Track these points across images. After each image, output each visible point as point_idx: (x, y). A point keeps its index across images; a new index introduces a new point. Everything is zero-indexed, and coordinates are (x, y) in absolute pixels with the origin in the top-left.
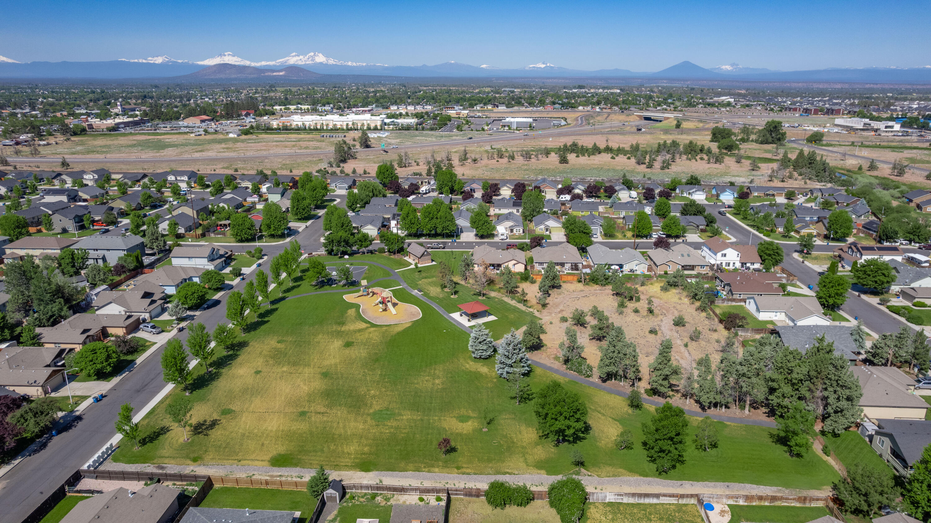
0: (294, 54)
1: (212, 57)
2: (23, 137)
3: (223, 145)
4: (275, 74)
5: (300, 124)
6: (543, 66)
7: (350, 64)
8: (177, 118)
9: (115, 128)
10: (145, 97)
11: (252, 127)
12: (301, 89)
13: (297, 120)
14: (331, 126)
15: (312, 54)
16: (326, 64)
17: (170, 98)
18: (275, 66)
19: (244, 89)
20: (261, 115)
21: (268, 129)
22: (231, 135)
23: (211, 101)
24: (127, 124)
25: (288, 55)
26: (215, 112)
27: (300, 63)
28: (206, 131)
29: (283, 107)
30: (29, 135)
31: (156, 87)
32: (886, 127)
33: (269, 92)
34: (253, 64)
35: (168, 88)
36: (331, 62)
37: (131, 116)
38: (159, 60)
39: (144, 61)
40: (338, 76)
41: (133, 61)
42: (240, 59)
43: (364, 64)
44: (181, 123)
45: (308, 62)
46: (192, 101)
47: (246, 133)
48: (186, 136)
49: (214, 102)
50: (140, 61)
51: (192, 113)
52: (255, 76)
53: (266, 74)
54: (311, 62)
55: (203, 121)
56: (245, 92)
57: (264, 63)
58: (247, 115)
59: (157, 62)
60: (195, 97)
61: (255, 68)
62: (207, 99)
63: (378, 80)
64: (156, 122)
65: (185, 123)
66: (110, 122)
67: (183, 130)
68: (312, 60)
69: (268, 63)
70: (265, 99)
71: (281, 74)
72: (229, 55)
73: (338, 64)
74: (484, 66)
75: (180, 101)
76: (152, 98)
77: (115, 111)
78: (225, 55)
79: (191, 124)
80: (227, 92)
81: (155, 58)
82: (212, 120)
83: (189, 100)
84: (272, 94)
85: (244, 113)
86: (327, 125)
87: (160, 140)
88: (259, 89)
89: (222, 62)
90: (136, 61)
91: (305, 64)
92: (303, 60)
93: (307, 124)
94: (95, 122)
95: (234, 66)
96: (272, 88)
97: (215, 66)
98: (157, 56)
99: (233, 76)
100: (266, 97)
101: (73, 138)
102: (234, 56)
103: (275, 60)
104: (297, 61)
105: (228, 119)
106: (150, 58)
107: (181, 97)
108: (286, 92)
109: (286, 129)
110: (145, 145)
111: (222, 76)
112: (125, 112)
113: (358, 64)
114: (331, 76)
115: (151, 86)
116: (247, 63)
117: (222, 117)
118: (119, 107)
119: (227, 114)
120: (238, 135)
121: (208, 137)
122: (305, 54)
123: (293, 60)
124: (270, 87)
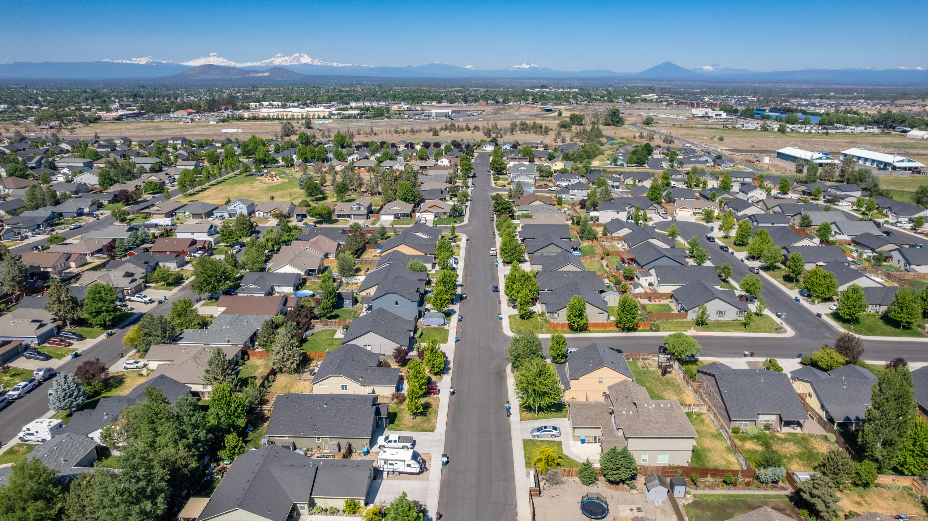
0: (279, 55)
1: (197, 57)
2: (52, 124)
3: (205, 128)
4: (259, 75)
5: (266, 115)
6: (527, 67)
7: (335, 64)
8: (168, 112)
9: (119, 119)
10: (136, 96)
11: (228, 117)
12: (282, 89)
13: (264, 112)
14: (289, 116)
15: (297, 55)
16: (312, 65)
17: (159, 97)
18: (259, 66)
19: (227, 89)
20: (237, 109)
21: (241, 118)
22: (212, 123)
23: (196, 100)
24: (128, 116)
25: (273, 56)
26: (200, 107)
27: (285, 64)
28: (192, 120)
29: (258, 104)
30: (57, 122)
31: (143, 87)
32: (716, 115)
33: (250, 92)
34: (238, 65)
35: (155, 89)
36: (317, 62)
37: (129, 110)
38: (143, 61)
39: (128, 62)
40: (321, 76)
41: (117, 62)
42: (225, 60)
43: (350, 65)
44: (172, 115)
45: (293, 63)
46: (179, 100)
47: (224, 121)
48: (177, 124)
49: (199, 100)
50: (124, 62)
51: (180, 107)
52: (239, 77)
53: (251, 75)
54: (296, 63)
55: (189, 114)
56: (228, 92)
57: (249, 64)
58: (226, 109)
59: (141, 63)
60: (182, 95)
61: (241, 70)
62: (192, 98)
63: (361, 80)
64: (151, 114)
65: (176, 115)
66: (115, 114)
67: (174, 119)
68: (298, 61)
69: (253, 64)
70: (245, 97)
71: (265, 74)
72: (214, 56)
73: (323, 64)
74: (469, 67)
75: (168, 100)
76: (142, 97)
77: (114, 106)
78: (210, 56)
79: (180, 116)
80: (210, 91)
81: (140, 59)
82: (197, 112)
83: (176, 99)
84: (253, 94)
85: (223, 107)
86: (287, 115)
87: (157, 126)
88: (242, 89)
89: (207, 63)
90: (120, 61)
91: (290, 65)
92: (288, 60)
93: (271, 115)
94: (103, 114)
95: (219, 67)
96: (254, 88)
97: (200, 66)
98: (142, 57)
99: (218, 77)
100: (246, 96)
101: (91, 125)
102: (219, 57)
103: (260, 61)
104: (282, 61)
105: (210, 112)
106: (134, 59)
107: (169, 97)
108: (265, 93)
109: (255, 118)
110: (147, 128)
111: (207, 77)
112: (122, 107)
113: (343, 65)
114: (315, 77)
115: (139, 86)
116: (232, 64)
117: (205, 111)
118: (117, 104)
119: (210, 108)
120: (217, 123)
121: (194, 124)
122: (290, 55)
123: (279, 61)
124: (253, 87)
